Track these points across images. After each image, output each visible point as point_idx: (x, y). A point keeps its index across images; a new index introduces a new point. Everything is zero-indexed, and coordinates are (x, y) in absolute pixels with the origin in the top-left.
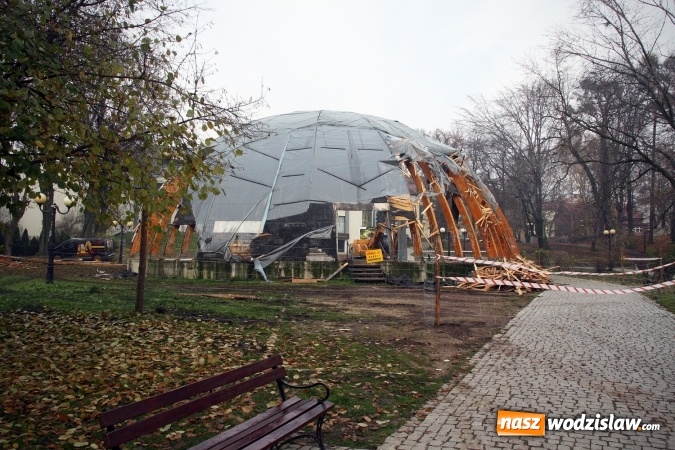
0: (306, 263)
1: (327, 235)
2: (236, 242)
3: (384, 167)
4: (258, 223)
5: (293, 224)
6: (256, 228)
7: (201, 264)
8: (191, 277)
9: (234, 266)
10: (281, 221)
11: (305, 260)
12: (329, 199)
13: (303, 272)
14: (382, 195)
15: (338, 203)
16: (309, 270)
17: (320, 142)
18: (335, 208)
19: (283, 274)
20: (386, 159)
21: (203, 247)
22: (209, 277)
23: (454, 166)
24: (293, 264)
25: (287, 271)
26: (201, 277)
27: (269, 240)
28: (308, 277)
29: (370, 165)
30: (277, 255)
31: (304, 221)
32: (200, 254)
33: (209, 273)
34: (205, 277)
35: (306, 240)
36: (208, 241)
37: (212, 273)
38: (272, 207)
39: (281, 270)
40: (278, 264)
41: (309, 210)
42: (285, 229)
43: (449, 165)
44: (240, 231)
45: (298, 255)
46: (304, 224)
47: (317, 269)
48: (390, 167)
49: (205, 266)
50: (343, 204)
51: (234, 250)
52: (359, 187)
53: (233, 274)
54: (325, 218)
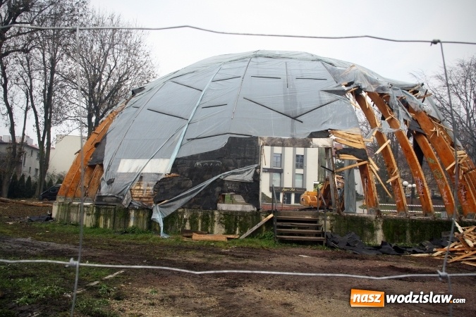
0: (216, 213)
1: (247, 177)
2: (139, 185)
3: (327, 97)
4: (167, 161)
5: (206, 162)
6: (163, 167)
7: (98, 209)
8: (88, 226)
9: (132, 213)
10: (193, 158)
11: (216, 208)
12: (253, 133)
13: (212, 225)
14: (323, 128)
15: (266, 137)
16: (220, 223)
17: (252, 71)
18: (261, 143)
19: (188, 227)
20: (330, 88)
21: (104, 190)
22: (105, 226)
23: (414, 101)
24: (200, 214)
25: (193, 223)
26: (96, 225)
27: (176, 182)
28: (218, 233)
29: (309, 95)
30: (183, 201)
31: (218, 159)
32: (100, 198)
33: (106, 221)
34: (102, 226)
35: (220, 183)
36: (110, 182)
37: (109, 222)
38: (185, 141)
39: (185, 220)
40: (182, 213)
41: (228, 145)
42: (196, 169)
43: (408, 100)
44: (145, 171)
45: (208, 201)
46: (219, 163)
47: (231, 221)
48: (334, 96)
49: (102, 212)
50: (272, 139)
51: (136, 194)
52: (294, 118)
53: (131, 224)
54: (248, 155)
